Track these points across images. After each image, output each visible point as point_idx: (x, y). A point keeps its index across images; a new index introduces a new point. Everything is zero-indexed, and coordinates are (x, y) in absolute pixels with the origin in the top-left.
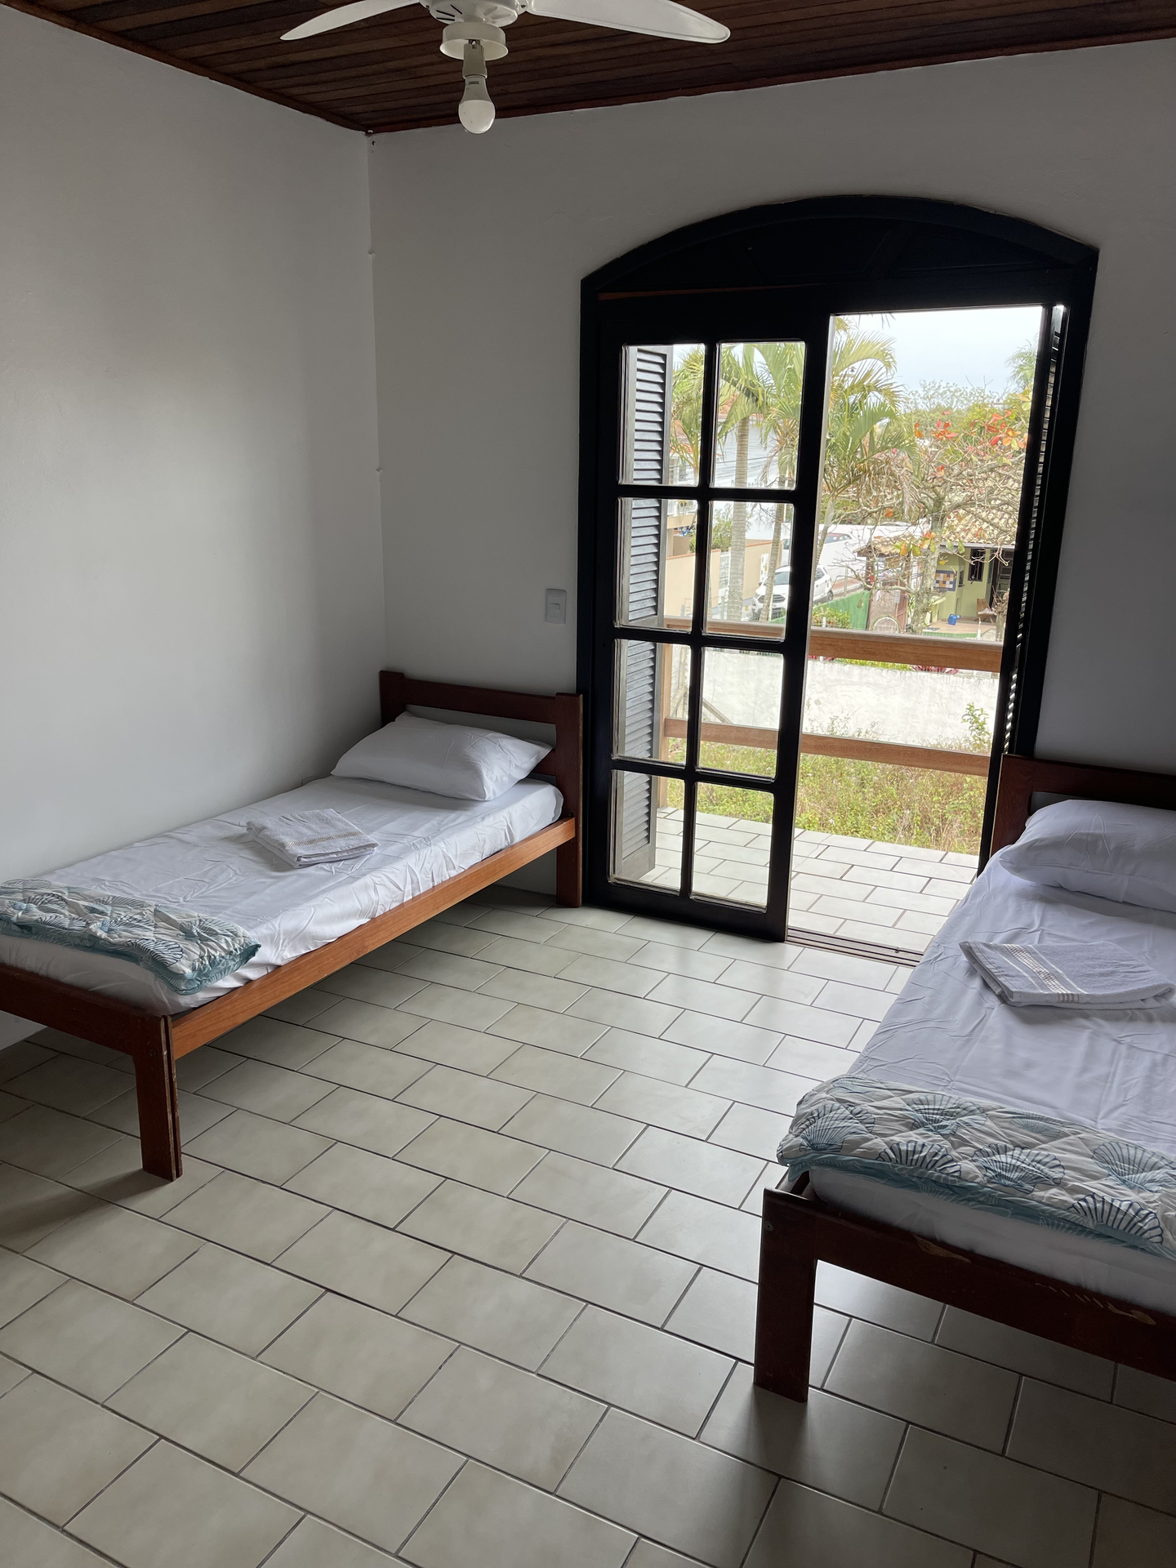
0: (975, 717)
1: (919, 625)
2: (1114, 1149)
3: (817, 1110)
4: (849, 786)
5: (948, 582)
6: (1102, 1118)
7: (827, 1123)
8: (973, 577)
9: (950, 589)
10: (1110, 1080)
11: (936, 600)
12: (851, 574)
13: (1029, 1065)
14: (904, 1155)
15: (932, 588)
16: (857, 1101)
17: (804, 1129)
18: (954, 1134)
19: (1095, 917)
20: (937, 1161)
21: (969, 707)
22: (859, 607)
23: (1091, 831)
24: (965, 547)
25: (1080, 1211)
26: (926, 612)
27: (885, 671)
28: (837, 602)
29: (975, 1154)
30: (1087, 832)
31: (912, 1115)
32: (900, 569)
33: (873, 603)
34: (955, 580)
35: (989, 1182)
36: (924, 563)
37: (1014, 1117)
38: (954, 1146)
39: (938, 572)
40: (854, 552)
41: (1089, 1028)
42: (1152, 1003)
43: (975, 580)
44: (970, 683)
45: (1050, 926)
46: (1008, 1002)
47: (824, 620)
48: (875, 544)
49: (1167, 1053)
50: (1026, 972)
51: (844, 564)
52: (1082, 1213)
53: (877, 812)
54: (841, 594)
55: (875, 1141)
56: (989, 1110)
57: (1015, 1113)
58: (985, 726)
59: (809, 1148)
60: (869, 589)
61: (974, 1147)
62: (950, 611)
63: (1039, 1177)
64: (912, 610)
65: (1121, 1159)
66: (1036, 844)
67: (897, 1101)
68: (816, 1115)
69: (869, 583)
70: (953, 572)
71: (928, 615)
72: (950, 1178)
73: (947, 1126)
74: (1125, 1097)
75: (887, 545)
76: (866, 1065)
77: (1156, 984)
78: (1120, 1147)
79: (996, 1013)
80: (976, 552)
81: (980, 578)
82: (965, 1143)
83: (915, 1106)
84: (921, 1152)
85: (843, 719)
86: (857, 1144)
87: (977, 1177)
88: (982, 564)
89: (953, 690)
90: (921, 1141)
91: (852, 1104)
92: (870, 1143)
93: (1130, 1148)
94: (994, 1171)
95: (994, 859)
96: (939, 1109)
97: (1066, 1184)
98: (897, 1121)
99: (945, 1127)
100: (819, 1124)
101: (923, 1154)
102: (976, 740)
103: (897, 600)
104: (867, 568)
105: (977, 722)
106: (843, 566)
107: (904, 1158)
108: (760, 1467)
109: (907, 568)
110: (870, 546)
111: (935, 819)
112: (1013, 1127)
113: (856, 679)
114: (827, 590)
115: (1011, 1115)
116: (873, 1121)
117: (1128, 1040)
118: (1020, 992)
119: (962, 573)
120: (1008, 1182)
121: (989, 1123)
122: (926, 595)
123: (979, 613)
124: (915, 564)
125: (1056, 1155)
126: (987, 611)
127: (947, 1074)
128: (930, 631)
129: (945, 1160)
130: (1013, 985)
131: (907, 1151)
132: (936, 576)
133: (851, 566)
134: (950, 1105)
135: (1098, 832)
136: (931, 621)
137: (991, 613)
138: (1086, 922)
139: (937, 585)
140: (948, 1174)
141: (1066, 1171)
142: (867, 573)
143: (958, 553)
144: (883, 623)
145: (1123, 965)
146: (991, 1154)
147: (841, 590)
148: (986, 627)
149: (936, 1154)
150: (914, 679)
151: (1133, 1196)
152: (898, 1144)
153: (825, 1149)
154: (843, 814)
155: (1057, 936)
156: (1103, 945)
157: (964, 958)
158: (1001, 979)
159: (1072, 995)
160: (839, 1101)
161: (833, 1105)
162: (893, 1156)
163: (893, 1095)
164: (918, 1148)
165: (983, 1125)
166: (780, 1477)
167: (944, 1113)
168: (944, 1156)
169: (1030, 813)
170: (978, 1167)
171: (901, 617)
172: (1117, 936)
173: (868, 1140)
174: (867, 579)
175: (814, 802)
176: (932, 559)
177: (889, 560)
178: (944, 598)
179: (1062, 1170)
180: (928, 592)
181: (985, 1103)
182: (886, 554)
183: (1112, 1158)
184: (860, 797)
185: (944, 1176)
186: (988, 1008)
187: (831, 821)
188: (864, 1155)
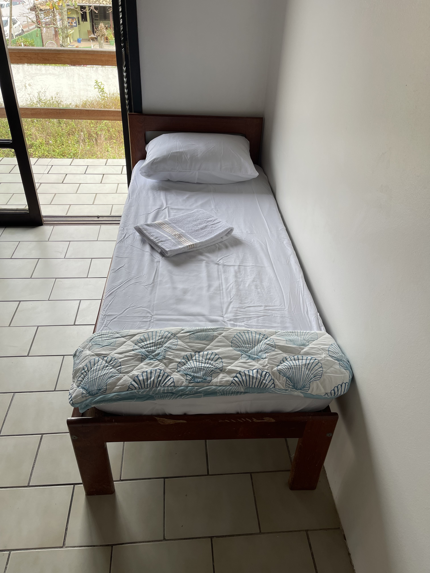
0: (99, 86)
1: (66, 44)
2: (240, 337)
3: (86, 365)
4: (54, 124)
5: (73, 23)
6: (225, 314)
7: (94, 374)
8: (83, 20)
9: (75, 26)
10: (221, 288)
11: (71, 31)
12: (30, 21)
13: (185, 292)
14: (142, 383)
15: (67, 26)
16: (107, 352)
17: (82, 381)
18: (165, 358)
19: (188, 195)
20: (161, 380)
21: (96, 82)
22: (37, 36)
23: (178, 151)
24: (78, 5)
25: (236, 384)
26: (67, 37)
27: (56, 67)
28: (26, 35)
29: (178, 366)
30: (176, 151)
31: (140, 352)
32: (51, 17)
33: (43, 34)
34: (76, 21)
35: (189, 383)
36: (61, 14)
37: (190, 335)
38: (166, 365)
39: (68, 18)
40: (28, 9)
41: (204, 260)
42: (225, 238)
43: (84, 21)
44: (93, 70)
45: (171, 204)
46: (165, 256)
47: (22, 44)
48: (37, 5)
49: (238, 264)
50: (170, 236)
51: (24, 15)
52: (237, 385)
53: (69, 134)
54: (28, 31)
55: (124, 378)
56: (177, 334)
57: (190, 332)
58: (104, 90)
59: (88, 395)
60: (40, 28)
61: (176, 362)
62: (77, 36)
63: (212, 370)
64: (61, 37)
65: (244, 342)
66: (155, 162)
67: (129, 345)
68: (86, 369)
69: (39, 24)
70: (74, 18)
71: (68, 38)
72: (170, 388)
73: (160, 353)
74: (231, 297)
75: (43, 5)
76: (106, 321)
77: (225, 229)
78: (242, 335)
79: (162, 264)
80: (82, 8)
81: (86, 20)
82: (171, 361)
83: (140, 344)
84: (151, 377)
85: (43, 92)
86: (114, 384)
87: (183, 382)
88: (86, 12)
89: (87, 74)
90: (149, 369)
91: (105, 356)
92: (121, 381)
93: (245, 334)
94: (190, 375)
95: (136, 170)
96: (152, 343)
97: (225, 369)
98: (133, 359)
99: (158, 354)
100: (90, 375)
101: (152, 379)
102: (102, 97)
103: (53, 32)
104: (36, 17)
105: (100, 88)
106: (25, 16)
107: (143, 385)
108: (101, 546)
109: (54, 16)
110: (35, 6)
111: (94, 135)
112: (191, 341)
113: (44, 72)
114: (21, 29)
115: (188, 334)
116: (119, 364)
117: (221, 262)
118: (171, 250)
119: (78, 18)
120: (199, 380)
121: (180, 342)
122: (65, 29)
123: (90, 37)
124: (57, 14)
125: (216, 351)
126: (93, 36)
127: (149, 312)
128: (71, 46)
129: (164, 377)
130: (167, 247)
131: (143, 379)
132: (68, 20)
133: (28, 16)
134: (157, 338)
135: (181, 150)
136: (70, 42)
137: (94, 36)
138: (185, 198)
139: (69, 24)
140: (168, 386)
141: (223, 360)
142: (37, 20)
143: (75, 8)
144: (49, 44)
145: (209, 221)
146: (185, 363)
147: (27, 29)
148: (94, 43)
149: (159, 376)
150: (69, 70)
151: (257, 365)
152: (137, 377)
153: (97, 393)
154: (55, 137)
155: (175, 209)
156: (198, 211)
157: (137, 234)
158: (160, 244)
159: (193, 244)
160: (98, 355)
161: (94, 359)
162: (136, 385)
163: (125, 340)
164: (149, 376)
165: (177, 345)
166: (112, 546)
167: (155, 344)
168: (164, 375)
169: (147, 142)
170: (182, 375)
171: (57, 41)
172: (200, 203)
173: (120, 379)
174: (38, 22)
175: (41, 134)
176: (64, 11)
177: (45, 12)
178: (73, 31)
179: (221, 360)
180: (66, 27)
181: (173, 329)
182: (43, 10)
183: (240, 343)
184: (60, 128)
185: (166, 388)
186: (157, 262)
187: (50, 142)
188: (120, 391)
